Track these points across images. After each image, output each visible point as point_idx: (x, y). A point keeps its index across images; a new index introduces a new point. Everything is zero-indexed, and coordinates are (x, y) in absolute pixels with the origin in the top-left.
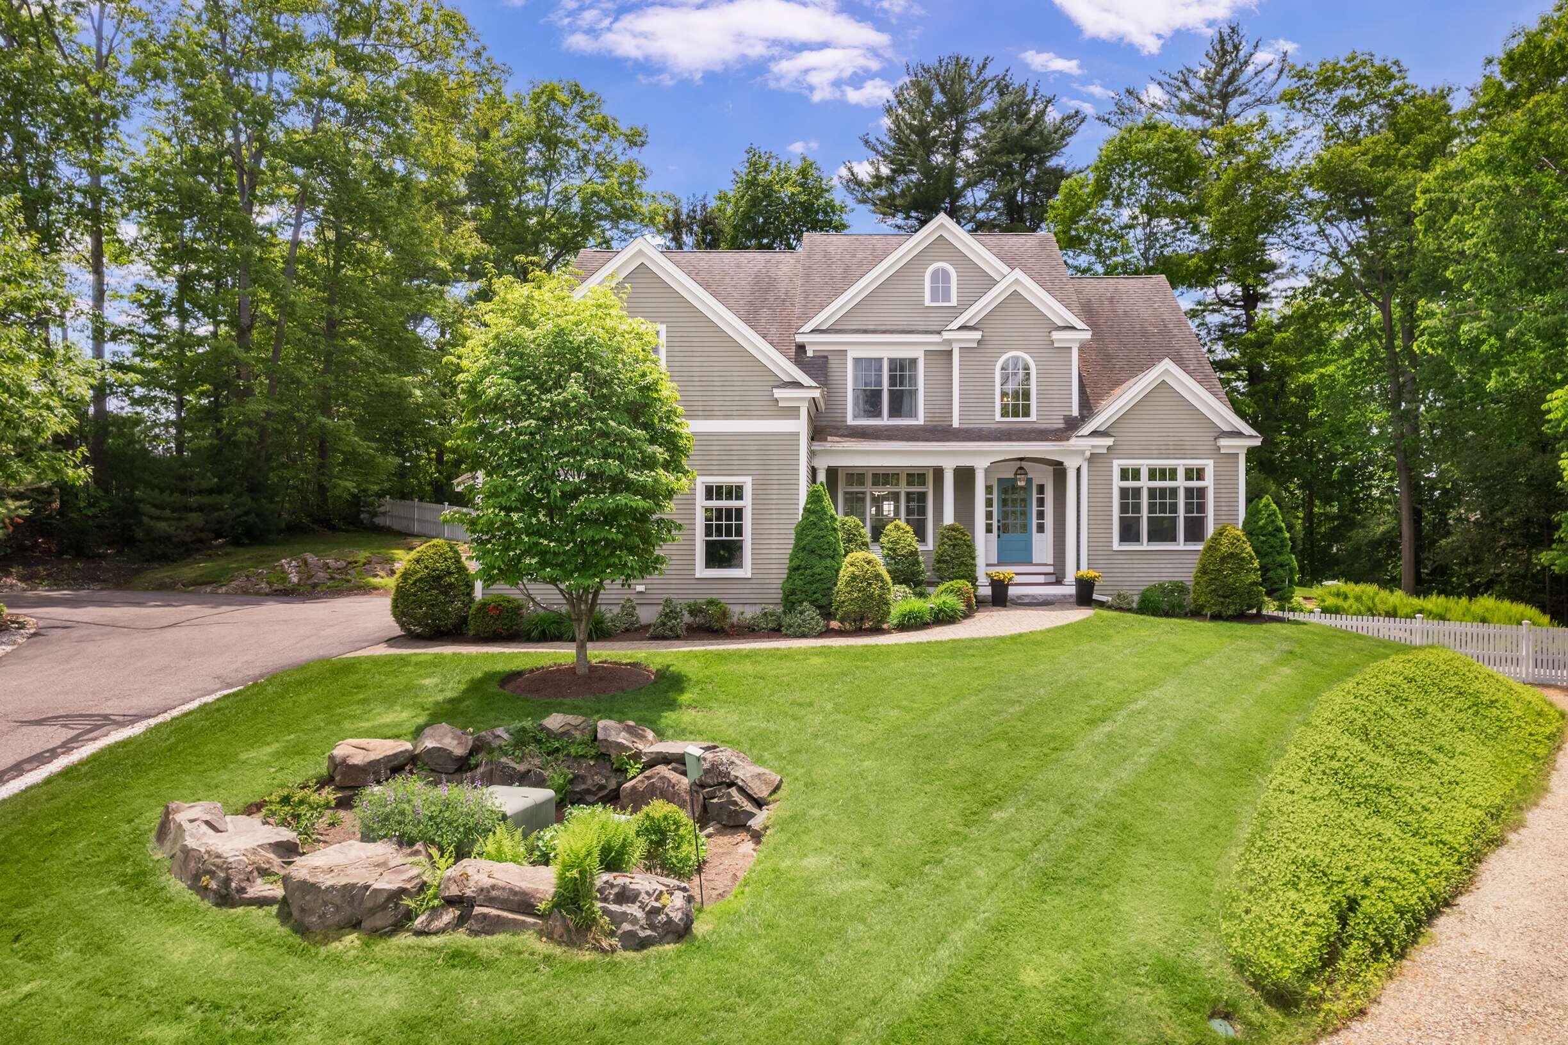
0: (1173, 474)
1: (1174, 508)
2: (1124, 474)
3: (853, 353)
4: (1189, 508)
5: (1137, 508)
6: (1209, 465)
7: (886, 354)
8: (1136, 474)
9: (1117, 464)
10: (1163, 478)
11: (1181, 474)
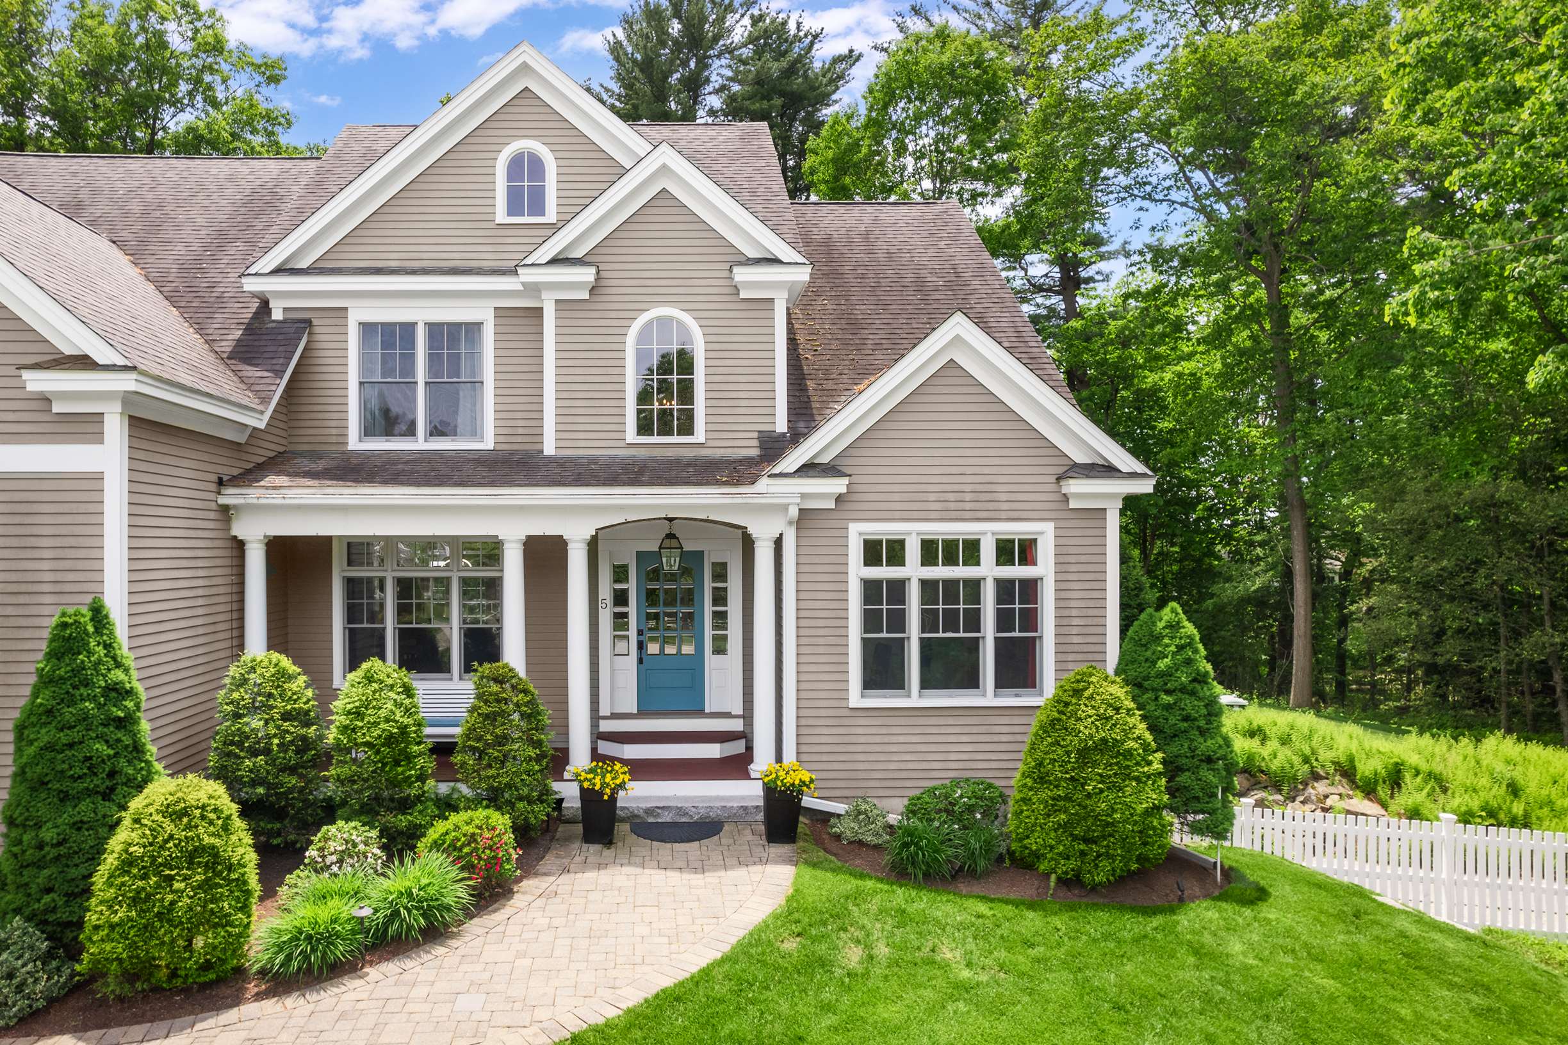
0: (971, 552)
1: (974, 621)
2: (873, 552)
3: (358, 314)
4: (1004, 620)
5: (898, 621)
6: (1045, 534)
7: (421, 314)
8: (895, 552)
9: (857, 533)
10: (950, 560)
11: (988, 551)
